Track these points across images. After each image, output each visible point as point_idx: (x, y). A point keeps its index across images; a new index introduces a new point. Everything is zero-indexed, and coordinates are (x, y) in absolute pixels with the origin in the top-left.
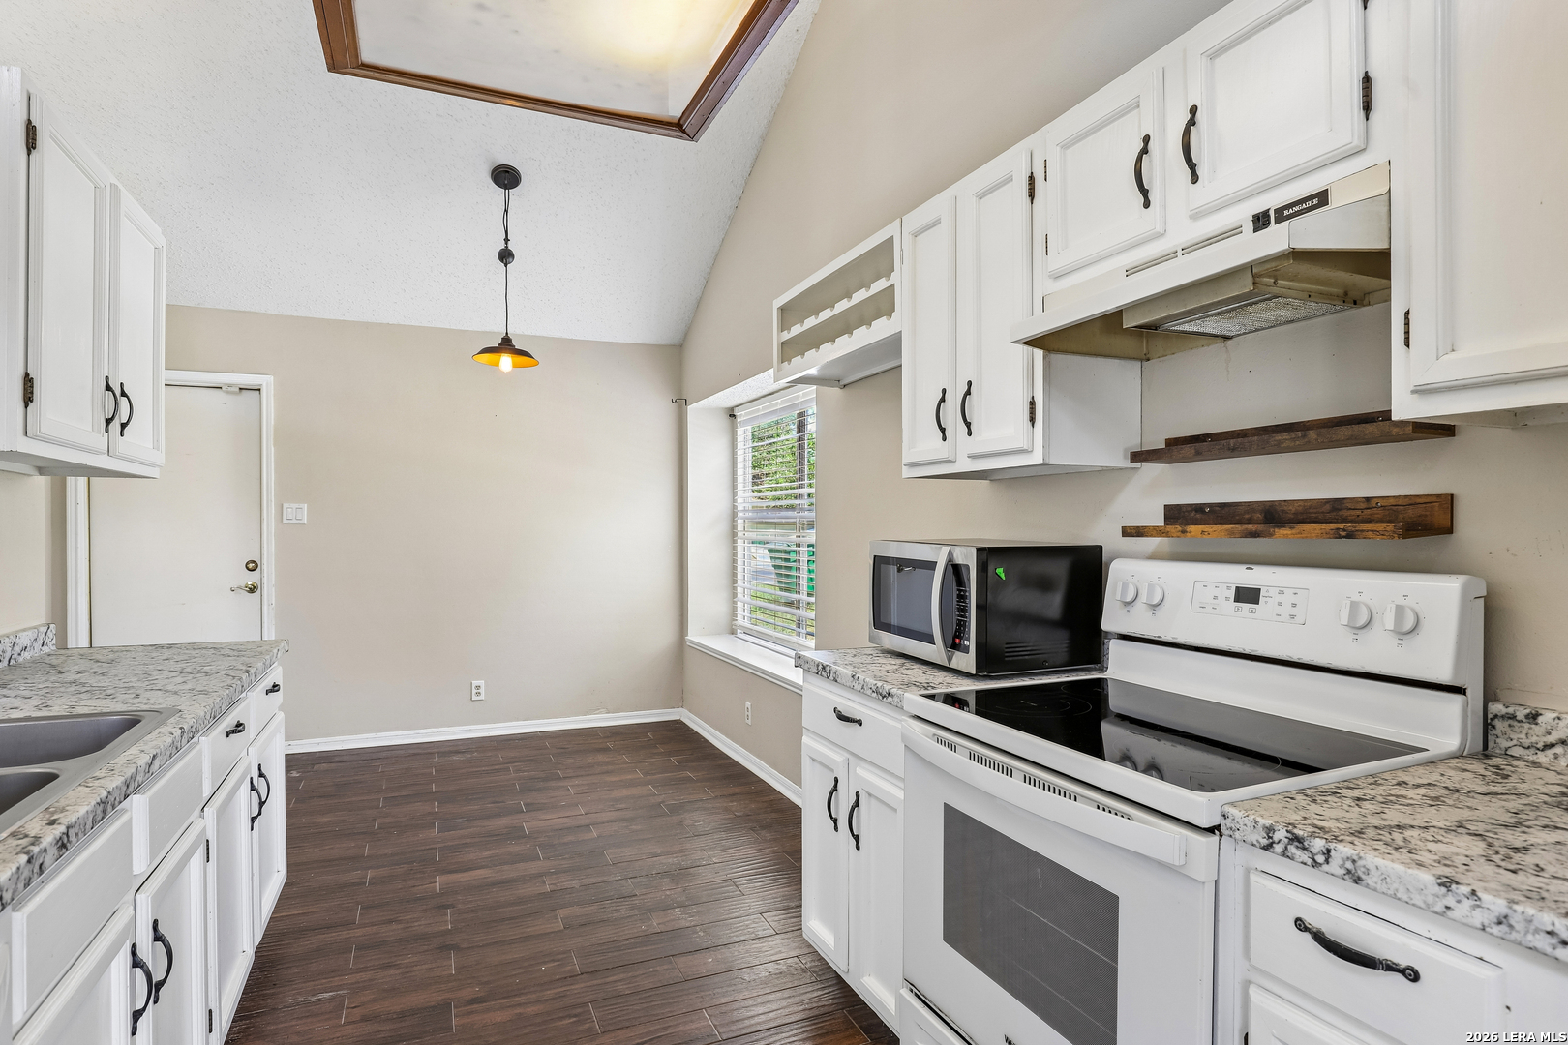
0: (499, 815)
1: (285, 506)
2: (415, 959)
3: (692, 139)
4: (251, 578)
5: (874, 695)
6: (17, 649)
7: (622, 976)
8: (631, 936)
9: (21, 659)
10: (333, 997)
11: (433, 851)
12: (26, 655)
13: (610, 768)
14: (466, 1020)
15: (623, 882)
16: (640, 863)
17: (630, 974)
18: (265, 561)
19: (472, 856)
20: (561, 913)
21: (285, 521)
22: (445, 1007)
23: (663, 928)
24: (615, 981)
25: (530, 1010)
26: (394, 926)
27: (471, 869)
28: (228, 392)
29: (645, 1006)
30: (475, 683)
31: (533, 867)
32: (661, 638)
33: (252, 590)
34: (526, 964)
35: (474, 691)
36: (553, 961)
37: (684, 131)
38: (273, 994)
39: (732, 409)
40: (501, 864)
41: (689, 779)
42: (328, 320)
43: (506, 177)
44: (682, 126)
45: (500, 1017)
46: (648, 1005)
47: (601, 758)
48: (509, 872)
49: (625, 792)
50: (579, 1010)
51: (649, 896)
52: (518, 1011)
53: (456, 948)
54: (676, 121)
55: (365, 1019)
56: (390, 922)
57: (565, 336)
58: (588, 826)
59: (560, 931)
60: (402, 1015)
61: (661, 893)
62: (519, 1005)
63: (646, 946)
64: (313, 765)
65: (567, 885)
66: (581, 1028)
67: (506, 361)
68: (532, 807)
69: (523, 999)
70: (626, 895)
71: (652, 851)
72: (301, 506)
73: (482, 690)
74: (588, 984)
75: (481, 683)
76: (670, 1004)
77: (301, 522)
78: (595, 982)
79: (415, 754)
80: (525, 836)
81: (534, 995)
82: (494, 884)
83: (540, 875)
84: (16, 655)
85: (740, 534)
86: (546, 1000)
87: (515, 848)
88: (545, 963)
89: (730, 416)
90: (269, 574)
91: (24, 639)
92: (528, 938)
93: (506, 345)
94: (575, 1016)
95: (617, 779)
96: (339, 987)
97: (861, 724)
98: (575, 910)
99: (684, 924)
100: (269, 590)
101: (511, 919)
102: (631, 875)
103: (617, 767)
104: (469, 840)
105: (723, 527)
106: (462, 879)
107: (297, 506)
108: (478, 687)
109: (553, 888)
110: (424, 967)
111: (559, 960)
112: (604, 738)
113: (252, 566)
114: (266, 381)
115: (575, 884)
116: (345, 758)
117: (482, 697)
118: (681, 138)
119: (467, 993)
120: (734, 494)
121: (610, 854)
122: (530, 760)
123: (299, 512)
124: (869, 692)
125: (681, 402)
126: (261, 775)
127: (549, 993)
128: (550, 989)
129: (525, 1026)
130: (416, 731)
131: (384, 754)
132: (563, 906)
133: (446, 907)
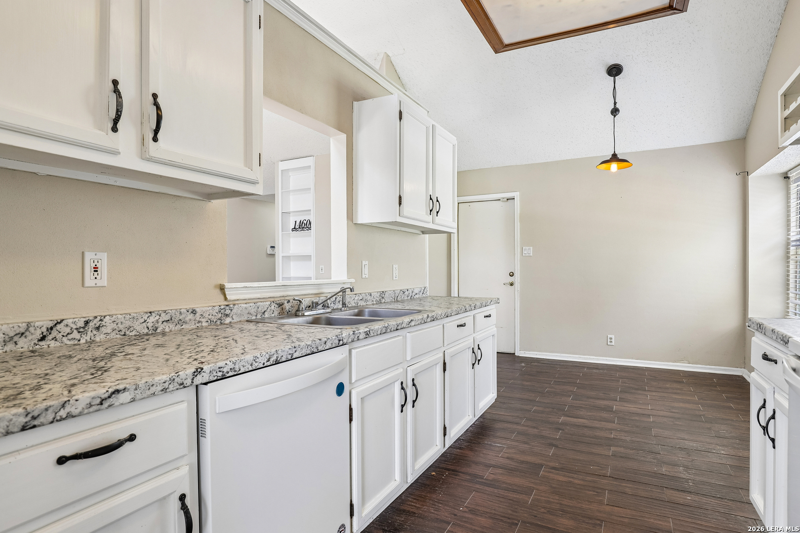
0: (604, 399)
1: (524, 248)
2: (537, 444)
3: (681, 11)
4: (511, 279)
5: (782, 342)
6: (414, 294)
7: (631, 485)
8: (646, 470)
9: (415, 297)
10: (501, 446)
11: (565, 406)
12: (417, 296)
13: (679, 391)
14: (547, 474)
15: (656, 446)
16: (671, 440)
17: (636, 487)
18: (516, 272)
19: (582, 413)
20: (613, 449)
21: (524, 255)
22: (541, 466)
23: (667, 473)
24: (626, 486)
25: (576, 481)
26: (535, 430)
27: (579, 418)
28: (503, 201)
29: (637, 503)
30: (609, 336)
31: (610, 425)
32: (729, 322)
33: (512, 284)
34: (584, 463)
35: (609, 340)
36: (598, 466)
37: (675, 9)
38: (481, 438)
39: (786, 173)
40: (594, 420)
41: (730, 408)
42: (541, 163)
43: (615, 70)
44: (672, 6)
45: (561, 478)
46: (639, 503)
47: (675, 385)
48: (596, 424)
49: (681, 405)
50: (599, 491)
51: (668, 457)
52: (572, 480)
53: (556, 446)
54: (668, 5)
55: (508, 458)
56: (534, 428)
57: (662, 148)
58: (649, 415)
59: (609, 456)
60: (522, 462)
61: (676, 457)
62: (573, 478)
63: (652, 478)
64: (532, 362)
65: (623, 438)
66: (597, 498)
67: (614, 166)
68: (622, 400)
69: (575, 476)
70: (654, 452)
71: (682, 437)
72: (530, 248)
73: (613, 340)
74: (611, 482)
75: (613, 336)
76: (652, 508)
77: (530, 255)
78: (615, 483)
79: (576, 366)
80: (612, 411)
81: (581, 477)
82: (586, 427)
83: (611, 430)
84: (413, 296)
85: (792, 257)
86: (586, 481)
87: (605, 415)
88: (593, 466)
89: (785, 178)
90: (517, 279)
91: (416, 291)
92: (592, 453)
93: (615, 158)
94: (597, 492)
95: (680, 397)
96: (504, 444)
97: (776, 363)
98: (622, 450)
99: (682, 476)
100: (517, 285)
101: (588, 443)
102: (662, 444)
103: (683, 392)
104: (583, 406)
105: (780, 252)
106: (572, 421)
107: (528, 248)
108: (611, 338)
109: (615, 437)
110: (539, 448)
111: (601, 467)
112: (683, 376)
113: (512, 274)
114: (516, 195)
115: (628, 439)
116: (545, 362)
117: (613, 344)
118: (675, 13)
119: (552, 464)
120: (789, 230)
121: (654, 431)
122: (632, 379)
123: (529, 251)
124: (779, 340)
125: (744, 174)
126: (479, 349)
127: (589, 478)
128: (590, 477)
129: (571, 487)
130: (580, 356)
131: (562, 364)
132: (617, 446)
133: (560, 429)
